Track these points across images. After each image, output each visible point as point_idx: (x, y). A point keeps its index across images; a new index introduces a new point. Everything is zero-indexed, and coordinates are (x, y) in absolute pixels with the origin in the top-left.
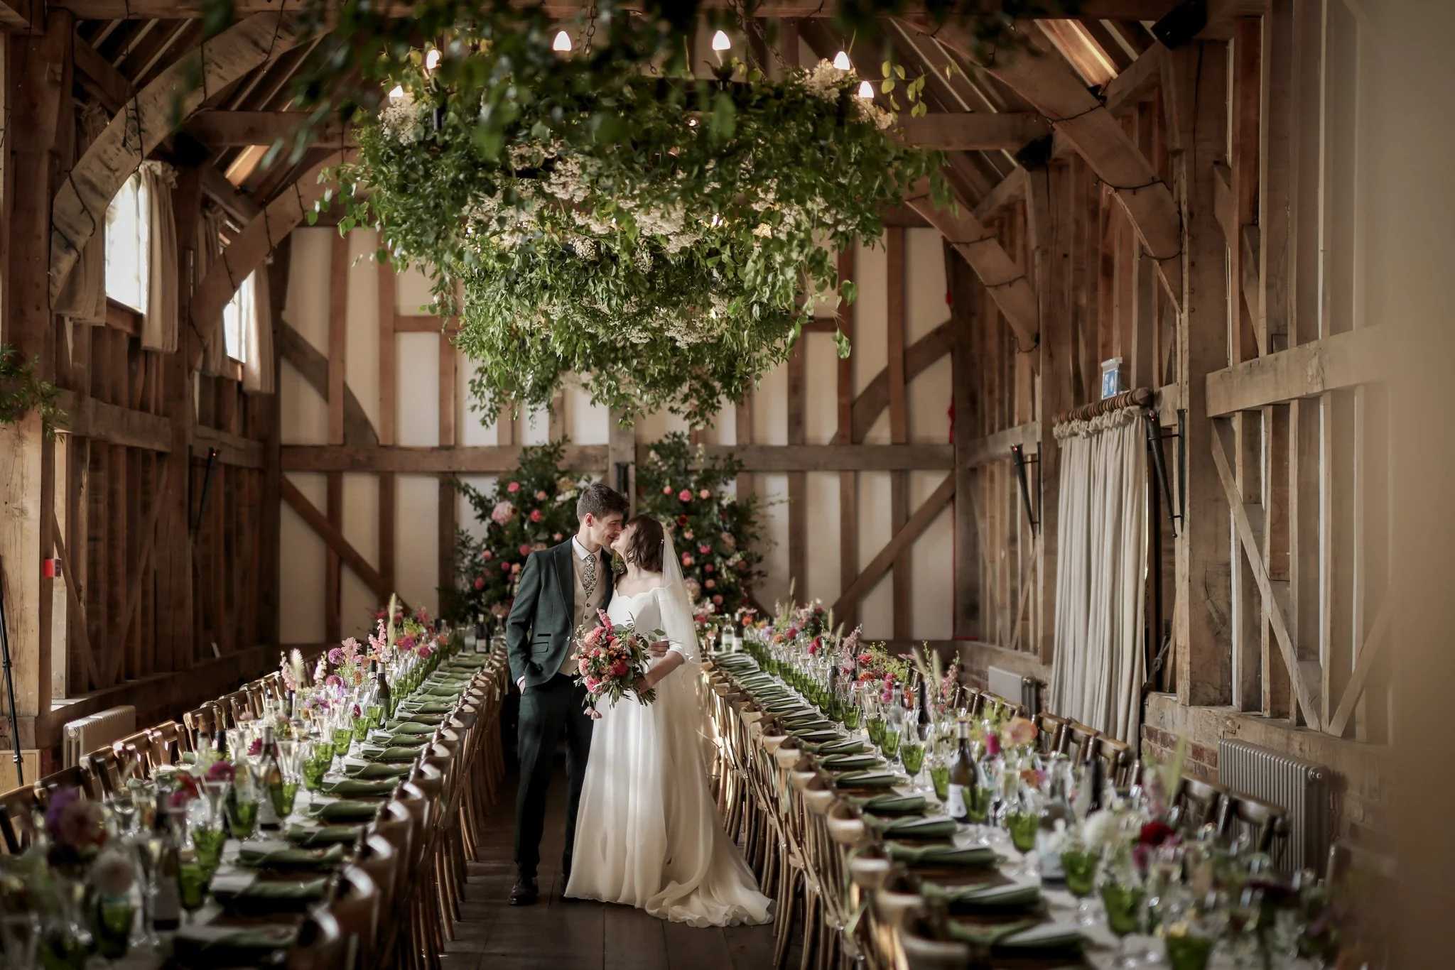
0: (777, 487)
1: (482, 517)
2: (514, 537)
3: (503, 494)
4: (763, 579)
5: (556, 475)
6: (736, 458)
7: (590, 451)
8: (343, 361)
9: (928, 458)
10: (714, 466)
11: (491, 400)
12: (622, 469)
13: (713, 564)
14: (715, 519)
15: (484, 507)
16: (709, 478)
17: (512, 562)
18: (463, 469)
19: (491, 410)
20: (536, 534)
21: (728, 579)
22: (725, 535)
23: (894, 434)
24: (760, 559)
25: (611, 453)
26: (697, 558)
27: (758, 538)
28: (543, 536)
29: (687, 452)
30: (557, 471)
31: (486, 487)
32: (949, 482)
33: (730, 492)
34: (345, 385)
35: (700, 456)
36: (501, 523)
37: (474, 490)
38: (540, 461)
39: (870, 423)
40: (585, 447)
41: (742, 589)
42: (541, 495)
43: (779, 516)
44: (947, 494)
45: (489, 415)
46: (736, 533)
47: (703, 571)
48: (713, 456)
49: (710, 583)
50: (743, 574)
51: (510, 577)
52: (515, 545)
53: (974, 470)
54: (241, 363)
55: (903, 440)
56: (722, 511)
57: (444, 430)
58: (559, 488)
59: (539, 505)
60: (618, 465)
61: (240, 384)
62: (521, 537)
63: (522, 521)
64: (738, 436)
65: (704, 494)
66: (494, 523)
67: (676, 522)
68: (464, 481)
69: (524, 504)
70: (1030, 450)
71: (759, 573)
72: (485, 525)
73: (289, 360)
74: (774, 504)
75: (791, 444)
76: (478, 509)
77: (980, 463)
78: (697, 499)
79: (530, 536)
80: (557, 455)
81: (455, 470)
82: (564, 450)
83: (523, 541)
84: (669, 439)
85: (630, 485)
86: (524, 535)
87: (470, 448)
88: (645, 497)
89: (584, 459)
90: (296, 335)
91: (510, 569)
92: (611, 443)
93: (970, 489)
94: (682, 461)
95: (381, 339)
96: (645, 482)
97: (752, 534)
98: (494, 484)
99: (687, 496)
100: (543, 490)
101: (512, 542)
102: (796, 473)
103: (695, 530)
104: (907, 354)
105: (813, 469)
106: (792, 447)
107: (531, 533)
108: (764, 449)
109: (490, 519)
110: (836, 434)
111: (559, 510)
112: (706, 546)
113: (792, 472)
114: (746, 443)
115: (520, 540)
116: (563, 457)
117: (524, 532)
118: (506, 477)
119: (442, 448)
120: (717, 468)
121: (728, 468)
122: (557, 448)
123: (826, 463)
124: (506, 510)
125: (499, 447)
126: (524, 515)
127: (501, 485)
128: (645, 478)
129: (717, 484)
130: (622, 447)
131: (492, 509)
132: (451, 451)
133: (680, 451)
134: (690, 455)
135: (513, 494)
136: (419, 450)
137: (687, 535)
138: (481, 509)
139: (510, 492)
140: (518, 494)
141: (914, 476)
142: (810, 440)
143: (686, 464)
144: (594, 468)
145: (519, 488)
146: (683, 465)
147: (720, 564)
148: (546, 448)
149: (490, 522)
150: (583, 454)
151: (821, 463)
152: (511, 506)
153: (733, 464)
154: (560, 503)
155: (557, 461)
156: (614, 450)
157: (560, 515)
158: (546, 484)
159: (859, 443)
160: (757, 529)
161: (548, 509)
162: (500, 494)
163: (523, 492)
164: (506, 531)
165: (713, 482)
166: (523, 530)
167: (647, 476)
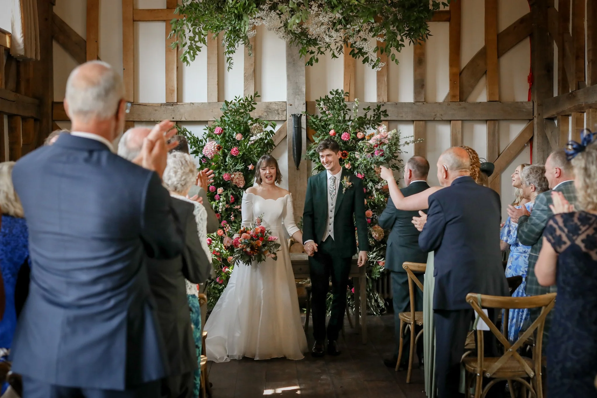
0: (406, 133)
1: (195, 152)
2: (219, 167)
3: (211, 136)
5: (250, 122)
6: (382, 109)
7: (274, 107)
8: (97, 41)
9: (514, 111)
10: (366, 115)
11: (191, 39)
12: (298, 119)
16: (362, 123)
17: (217, 186)
18: (183, 119)
19: (190, 48)
20: (235, 165)
21: (379, 199)
22: (374, 166)
23: (490, 94)
25: (288, 107)
28: (240, 166)
29: (346, 106)
30: (251, 118)
31: (200, 132)
32: (530, 129)
35: (357, 108)
36: (209, 157)
37: (190, 133)
38: (237, 111)
39: (473, 87)
40: (271, 103)
42: (238, 137)
43: (407, 153)
44: (528, 137)
45: (189, 53)
48: (366, 107)
51: (216, 197)
52: (220, 173)
53: (551, 119)
54: (9, 33)
55: (498, 100)
57: (169, 91)
58: (252, 131)
59: (237, 143)
60: (294, 115)
61: (7, 50)
62: (224, 167)
63: (225, 155)
64: (378, 96)
65: (360, 135)
66: (204, 157)
69: (226, 143)
72: (198, 159)
73: (58, 41)
74: (408, 143)
75: (416, 102)
76: (193, 147)
77: (563, 111)
78: (353, 139)
79: (231, 166)
80: (250, 107)
81: (179, 120)
82: (255, 104)
83: (226, 170)
84: (333, 95)
85: (303, 130)
86: (226, 166)
87: (188, 104)
88: (314, 138)
89: (269, 112)
90: (63, 23)
91: (216, 191)
92: (288, 100)
93: (549, 134)
94: (342, 111)
95: (124, 26)
96: (314, 126)
97: (393, 165)
98: (205, 129)
99: (347, 137)
100: (240, 132)
101: (217, 171)
102: (421, 122)
103: (353, 162)
104: (500, 37)
105: (432, 119)
106: (418, 103)
107: (231, 164)
108: (398, 105)
109: (201, 154)
110: (448, 94)
111: (251, 147)
112: (361, 174)
113: (417, 122)
114: (386, 100)
115: (223, 170)
116: (255, 108)
117: (226, 164)
118: (214, 124)
119: (168, 104)
120: (368, 117)
121: (376, 116)
122: (250, 102)
123: (441, 115)
124: (213, 147)
125: (209, 103)
126: (226, 151)
127: (210, 130)
128: (315, 124)
129: (368, 128)
130: (297, 103)
131: (203, 147)
132: (174, 106)
133: (340, 104)
134: (347, 108)
135: (218, 136)
136: (152, 106)
137: (347, 166)
138: (195, 147)
139: (216, 134)
140: (222, 135)
141: (503, 124)
142: (430, 99)
143: (345, 114)
144: (276, 119)
145: (222, 131)
146: (343, 115)
147: (371, 187)
148: (242, 101)
149: (201, 156)
150: (269, 108)
151: (438, 115)
152: (217, 144)
153: (380, 113)
154: (252, 142)
155: (250, 111)
156: (291, 105)
157: (253, 151)
158: (242, 128)
159: (465, 101)
160: (397, 161)
161: (244, 146)
162: (209, 136)
163: (225, 134)
164: (213, 164)
165: (365, 127)
166: (226, 162)
167: (316, 123)
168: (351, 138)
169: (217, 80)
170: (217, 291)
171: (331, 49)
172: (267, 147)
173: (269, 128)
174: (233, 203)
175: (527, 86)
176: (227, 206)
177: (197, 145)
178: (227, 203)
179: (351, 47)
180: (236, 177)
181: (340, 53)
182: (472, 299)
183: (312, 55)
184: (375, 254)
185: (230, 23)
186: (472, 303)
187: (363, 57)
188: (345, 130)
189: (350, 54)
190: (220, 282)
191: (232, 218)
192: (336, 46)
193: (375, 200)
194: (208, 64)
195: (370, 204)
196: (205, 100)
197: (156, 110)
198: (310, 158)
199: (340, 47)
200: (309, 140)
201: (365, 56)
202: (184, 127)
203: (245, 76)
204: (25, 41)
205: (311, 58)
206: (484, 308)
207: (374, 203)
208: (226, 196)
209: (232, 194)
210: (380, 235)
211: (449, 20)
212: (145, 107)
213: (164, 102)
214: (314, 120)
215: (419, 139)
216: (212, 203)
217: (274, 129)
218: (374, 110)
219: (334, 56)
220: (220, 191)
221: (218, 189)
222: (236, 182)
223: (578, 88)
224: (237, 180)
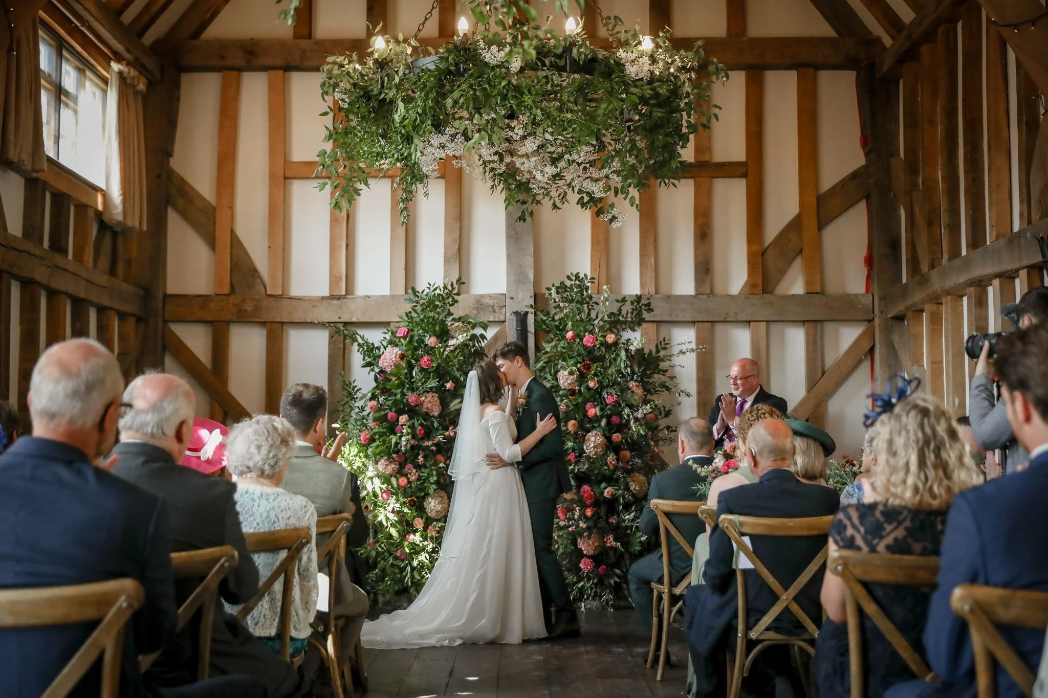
1: (368, 364)
2: (401, 385)
4: (672, 435)
5: (449, 320)
6: (644, 301)
7: (487, 301)
8: (232, 207)
9: (845, 308)
10: (620, 310)
12: (522, 318)
13: (620, 414)
14: (622, 365)
15: (372, 354)
16: (615, 323)
17: (400, 412)
18: (354, 320)
20: (426, 381)
21: (638, 432)
22: (632, 384)
23: (808, 283)
24: (668, 414)
25: (508, 302)
26: (602, 409)
27: (668, 389)
28: (433, 383)
29: (591, 297)
30: (451, 316)
32: (869, 334)
33: (636, 339)
34: (233, 232)
35: (606, 299)
36: (388, 370)
37: (363, 339)
38: (431, 304)
39: (783, 273)
40: (483, 296)
41: (652, 443)
42: (431, 341)
43: (685, 366)
44: (866, 346)
46: (644, 382)
47: (609, 423)
48: (620, 299)
49: (616, 437)
50: (651, 426)
51: (398, 428)
52: (403, 394)
53: (900, 318)
54: (101, 190)
55: (819, 291)
56: (630, 357)
57: (334, 280)
58: (452, 333)
59: (430, 350)
60: (516, 313)
61: (99, 214)
62: (410, 385)
63: (411, 367)
64: (642, 285)
65: (611, 338)
66: (382, 372)
67: (579, 370)
68: (360, 333)
69: (414, 350)
71: (668, 428)
72: (373, 374)
73: (175, 207)
74: (684, 353)
75: (698, 293)
76: (366, 358)
77: (914, 304)
78: (602, 344)
79: (420, 384)
80: (451, 299)
81: (349, 321)
82: (458, 294)
83: (413, 390)
84: (572, 280)
85: (529, 335)
86: (413, 383)
87: (361, 297)
88: (544, 345)
89: (481, 309)
90: (183, 181)
91: (398, 420)
92: (508, 291)
93: (896, 339)
94: (586, 306)
95: (271, 186)
96: (544, 327)
97: (662, 384)
98: (385, 333)
99: (591, 341)
100: (435, 335)
101: (399, 391)
102: (706, 324)
103: (600, 378)
104: (821, 200)
105: (722, 319)
106: (700, 296)
107: (420, 380)
108: (670, 299)
109: (377, 366)
110: (746, 283)
111: (451, 355)
112: (612, 395)
113: (701, 324)
114: (652, 291)
115: (408, 389)
116: (457, 301)
117: (413, 380)
118: (397, 325)
119: (332, 297)
120: (624, 312)
121: (635, 312)
122: (451, 292)
123: (736, 314)
124: (394, 356)
125: (393, 296)
126: (413, 362)
127: (392, 333)
128: (546, 324)
129: (623, 330)
130: (520, 296)
131: (379, 357)
132: (341, 300)
133: (583, 295)
134: (594, 300)
135: (402, 340)
136: (309, 300)
137: (591, 384)
138: (369, 357)
139: (399, 338)
140: (408, 339)
141: (829, 328)
142: (719, 290)
143: (590, 310)
144: (491, 319)
145: (408, 332)
146: (587, 311)
147: (628, 416)
148: (438, 291)
149: (377, 370)
150: (480, 304)
151: (731, 314)
152: (399, 352)
153: (640, 307)
154: (452, 348)
155: (451, 305)
156: (512, 298)
157: (452, 361)
158: (437, 328)
159: (771, 292)
160: (668, 379)
161: (439, 354)
162: (391, 342)
163: (412, 337)
164: (394, 379)
165: (619, 327)
166: (412, 377)
167: (547, 322)
168: (597, 343)
169: (404, 262)
170: (397, 571)
171: (551, 198)
172: (475, 358)
173: (478, 331)
174: (423, 438)
175: (864, 271)
176: (412, 442)
177: (371, 355)
178: (413, 437)
179: (578, 193)
180: (427, 401)
181: (563, 203)
182: (726, 522)
183: (525, 206)
184: (633, 514)
185: (396, 148)
186: (727, 527)
187: (597, 206)
188: (591, 332)
189: (577, 204)
190: (403, 557)
191: (421, 459)
192: (558, 193)
193: (633, 436)
194: (392, 239)
195: (627, 441)
196: (387, 292)
197: (314, 306)
198: (538, 373)
199: (562, 194)
200: (538, 348)
201: (599, 206)
202: (353, 329)
203: (445, 257)
204: (124, 201)
205: (523, 211)
206: (743, 534)
207: (631, 438)
208: (412, 427)
209: (421, 425)
210: (641, 487)
211: (745, 175)
212: (299, 301)
213: (327, 294)
214: (545, 318)
215: (701, 347)
216: (391, 437)
217: (485, 331)
218: (632, 303)
219: (555, 207)
220: (404, 421)
221: (401, 417)
222: (428, 408)
223: (932, 266)
224: (429, 405)
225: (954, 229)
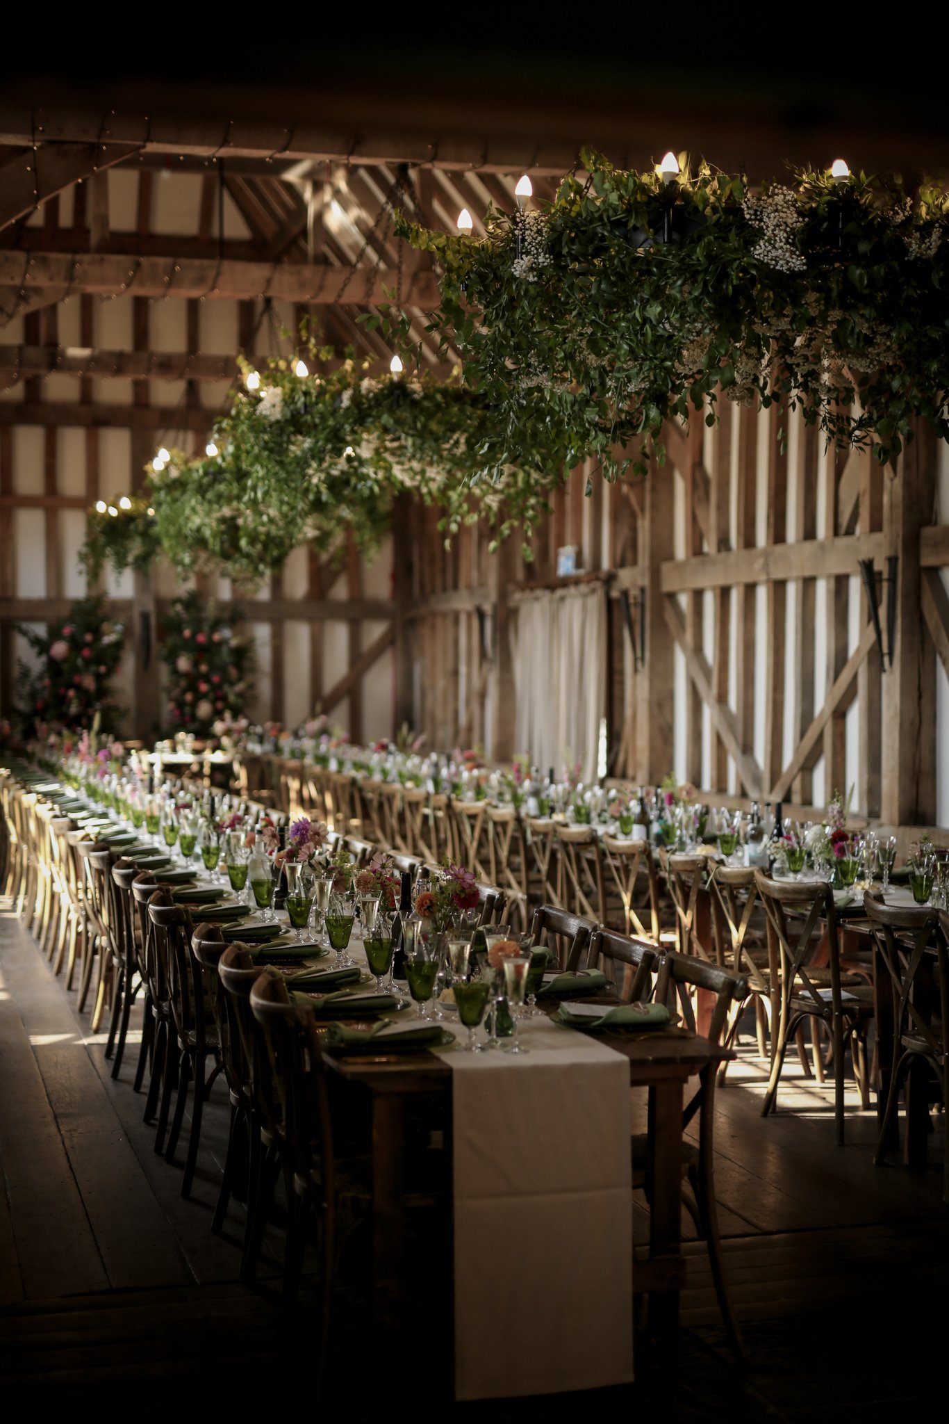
0: (262, 632)
1: (40, 653)
2: (69, 670)
3: (55, 634)
5: (100, 622)
7: (121, 603)
9: (375, 611)
12: (145, 617)
13: (222, 690)
14: (224, 657)
15: (42, 646)
16: (217, 624)
17: (68, 688)
18: (19, 615)
20: (87, 667)
22: (231, 668)
23: (350, 593)
24: (254, 688)
25: (135, 605)
26: (210, 686)
27: (253, 672)
28: (93, 668)
29: (201, 605)
30: (99, 617)
31: (40, 630)
32: (393, 628)
35: (211, 607)
36: (58, 658)
37: (34, 632)
39: (332, 584)
40: (116, 600)
42: (89, 637)
43: (264, 654)
44: (390, 638)
46: (239, 666)
47: (215, 695)
48: (218, 608)
49: (219, 705)
50: (244, 698)
51: (66, 700)
52: (71, 675)
53: (411, 622)
55: (358, 597)
56: (230, 652)
58: (103, 631)
59: (88, 645)
60: (142, 614)
62: (76, 670)
63: (76, 657)
65: (217, 637)
66: (52, 659)
67: (194, 658)
68: (24, 626)
69: (76, 645)
70: (488, 608)
71: (253, 697)
72: (43, 660)
76: (34, 646)
79: (82, 669)
80: (97, 605)
83: (77, 673)
85: (152, 629)
87: (21, 599)
89: (115, 609)
92: (135, 596)
93: (409, 635)
97: (250, 667)
99: (202, 639)
100: (90, 632)
102: (277, 620)
105: (288, 616)
106: (274, 602)
107: (82, 666)
108: (254, 604)
109: (48, 655)
110: (307, 591)
112: (217, 677)
113: (273, 620)
116: (101, 607)
120: (222, 615)
121: (232, 616)
125: (48, 598)
130: (145, 600)
131: (49, 648)
132: (9, 601)
133: (195, 604)
134: (203, 608)
137: (203, 669)
138: (38, 646)
140: (71, 636)
141: (364, 623)
142: (287, 596)
143: (201, 614)
146: (198, 615)
147: (228, 690)
149: (47, 658)
150: (114, 605)
152: (66, 646)
156: (138, 603)
158: (92, 628)
159: (324, 598)
160: (253, 664)
163: (76, 635)
164: (61, 664)
166: (77, 664)
167: (168, 622)
175: (390, 583)
188: (202, 632)
194: (47, 555)
196: (43, 596)
214: (166, 619)
215: (273, 639)
220: (72, 694)
221: (68, 692)
222: (88, 686)
225: (444, 571)
